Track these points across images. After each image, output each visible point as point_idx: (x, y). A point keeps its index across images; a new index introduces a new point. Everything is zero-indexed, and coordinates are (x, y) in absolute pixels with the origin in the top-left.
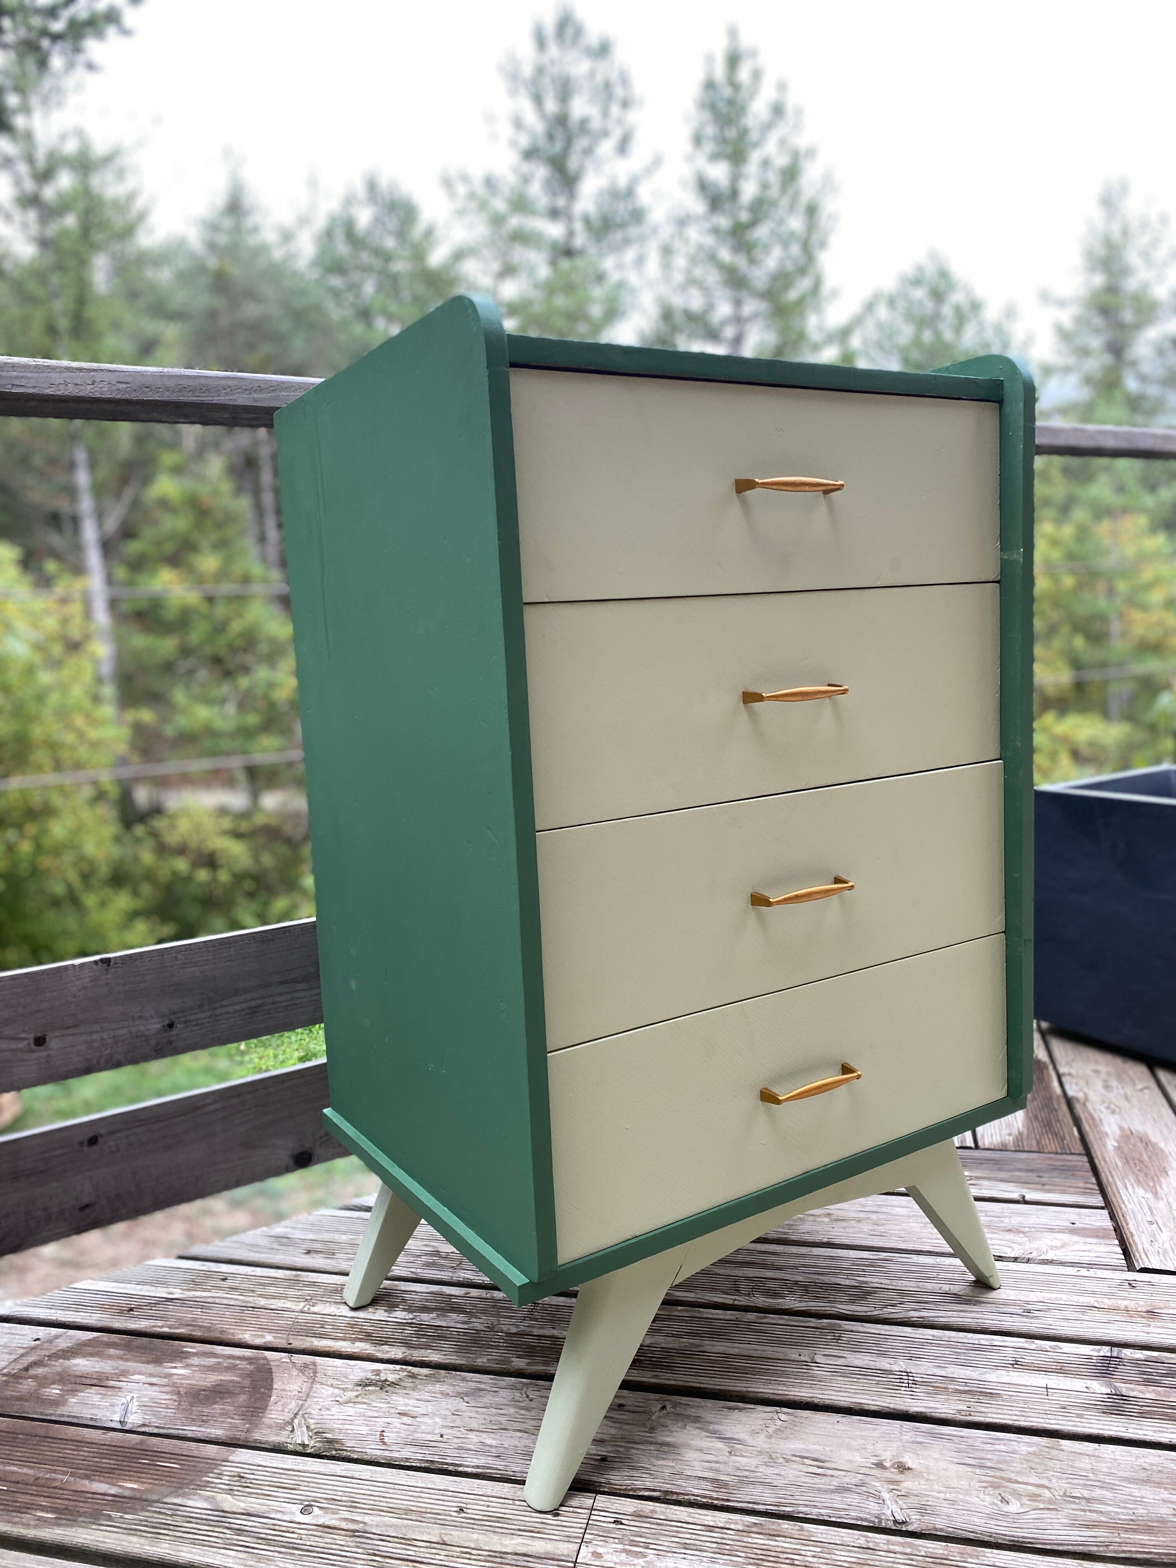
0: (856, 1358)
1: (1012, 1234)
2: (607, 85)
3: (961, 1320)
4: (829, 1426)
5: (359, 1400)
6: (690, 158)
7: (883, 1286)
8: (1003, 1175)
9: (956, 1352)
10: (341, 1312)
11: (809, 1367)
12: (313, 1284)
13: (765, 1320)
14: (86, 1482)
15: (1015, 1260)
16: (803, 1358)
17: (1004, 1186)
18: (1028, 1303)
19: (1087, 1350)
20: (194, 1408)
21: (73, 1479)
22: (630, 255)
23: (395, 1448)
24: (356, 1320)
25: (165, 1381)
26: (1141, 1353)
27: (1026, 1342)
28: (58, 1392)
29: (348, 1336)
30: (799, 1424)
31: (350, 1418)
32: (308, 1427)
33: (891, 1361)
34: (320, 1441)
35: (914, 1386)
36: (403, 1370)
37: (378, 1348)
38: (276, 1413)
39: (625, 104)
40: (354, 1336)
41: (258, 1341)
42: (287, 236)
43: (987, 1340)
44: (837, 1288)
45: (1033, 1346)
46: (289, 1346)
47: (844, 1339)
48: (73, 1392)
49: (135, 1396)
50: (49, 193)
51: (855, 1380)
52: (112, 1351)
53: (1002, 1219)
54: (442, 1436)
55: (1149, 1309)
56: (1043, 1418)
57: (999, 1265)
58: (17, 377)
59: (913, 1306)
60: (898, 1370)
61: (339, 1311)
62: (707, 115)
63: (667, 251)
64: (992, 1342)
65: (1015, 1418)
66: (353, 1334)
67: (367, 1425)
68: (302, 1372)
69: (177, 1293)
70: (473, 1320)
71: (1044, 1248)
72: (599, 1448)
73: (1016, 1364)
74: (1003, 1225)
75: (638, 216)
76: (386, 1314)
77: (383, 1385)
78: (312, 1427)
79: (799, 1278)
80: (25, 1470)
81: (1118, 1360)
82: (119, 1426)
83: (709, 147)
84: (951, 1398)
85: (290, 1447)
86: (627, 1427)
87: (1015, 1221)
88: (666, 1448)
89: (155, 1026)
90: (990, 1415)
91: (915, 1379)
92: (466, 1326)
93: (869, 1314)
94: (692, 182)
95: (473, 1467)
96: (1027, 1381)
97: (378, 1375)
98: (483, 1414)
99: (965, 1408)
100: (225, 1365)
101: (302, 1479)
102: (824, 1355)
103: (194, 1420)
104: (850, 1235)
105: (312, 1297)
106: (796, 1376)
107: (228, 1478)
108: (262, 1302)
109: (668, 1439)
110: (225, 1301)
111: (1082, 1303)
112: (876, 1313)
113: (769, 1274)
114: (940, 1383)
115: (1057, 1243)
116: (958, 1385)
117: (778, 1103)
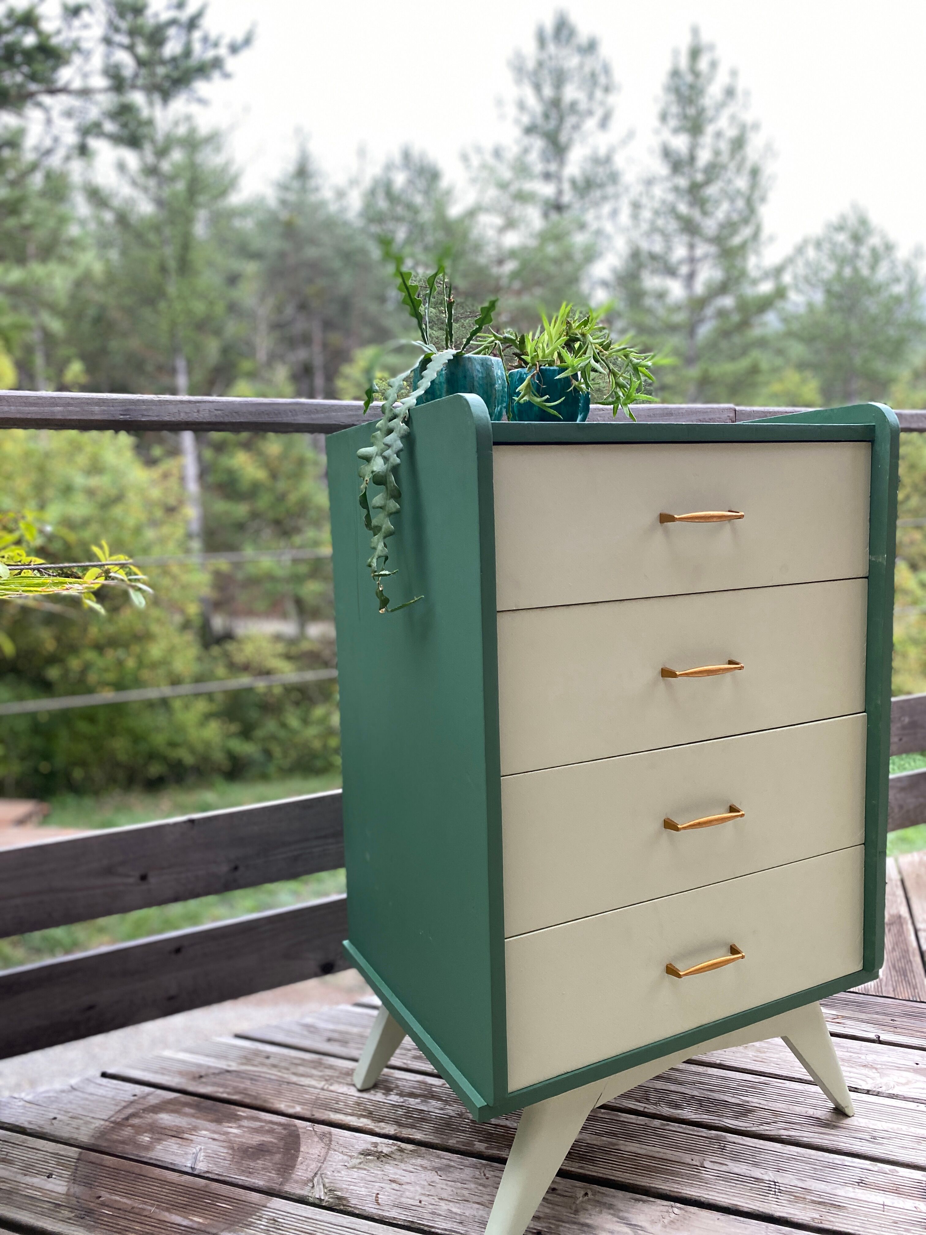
0: (735, 1166)
1: (867, 1069)
2: (593, 75)
3: (820, 1141)
4: (712, 1222)
5: (362, 1166)
6: (657, 132)
7: (761, 1106)
8: (863, 1016)
9: (815, 1168)
10: (350, 1092)
11: (698, 1171)
12: (331, 1067)
13: (667, 1127)
14: (167, 1214)
15: (868, 1092)
16: (694, 1163)
17: (864, 1026)
18: (875, 1130)
19: (917, 1175)
20: (244, 1162)
21: (157, 1210)
22: (606, 209)
23: (386, 1208)
24: (362, 1099)
25: (223, 1137)
27: (871, 1164)
28: (148, 1139)
29: (355, 1112)
30: (687, 1218)
31: (353, 1180)
32: (324, 1185)
33: (763, 1171)
34: (332, 1198)
35: (779, 1194)
36: (393, 1145)
37: (376, 1124)
38: (301, 1172)
39: (607, 89)
40: (359, 1113)
41: (291, 1111)
42: (341, 194)
43: (839, 1160)
44: (726, 1104)
45: (876, 1169)
46: (313, 1117)
47: (728, 1149)
48: (159, 1140)
49: (203, 1147)
50: (165, 165)
51: (734, 1185)
52: (187, 1110)
53: (860, 1056)
54: (420, 1202)
56: (878, 1230)
57: (853, 1095)
58: (145, 410)
59: (783, 1125)
60: (768, 1179)
61: (350, 1091)
62: (672, 97)
63: (636, 206)
64: (844, 1162)
65: (856, 1228)
66: (359, 1111)
67: (367, 1188)
68: (321, 1139)
69: (234, 1066)
70: (448, 1107)
71: (892, 1084)
72: (536, 1223)
73: (861, 1183)
74: (860, 1060)
75: (614, 177)
76: (384, 1097)
77: (380, 1156)
78: (327, 1185)
79: (695, 1093)
80: (125, 1200)
82: (190, 1171)
83: (673, 123)
84: (807, 1206)
85: (311, 1200)
86: (557, 1208)
87: (870, 1058)
88: (586, 1229)
89: (224, 868)
90: (837, 1224)
91: (781, 1188)
92: (441, 1112)
93: (748, 1129)
94: (658, 150)
95: (442, 1229)
96: (869, 1198)
97: (376, 1147)
98: (451, 1186)
99: (818, 1216)
100: (267, 1128)
101: (318, 1226)
102: (711, 1162)
103: (243, 1171)
104: (738, 1059)
105: (331, 1077)
106: (689, 1177)
107: (266, 1221)
108: (294, 1079)
109: (588, 1221)
110: (268, 1076)
111: (919, 1134)
112: (754, 1129)
113: (673, 1087)
114: (800, 1194)
115: (903, 1081)
116: (814, 1197)
117: (679, 976)
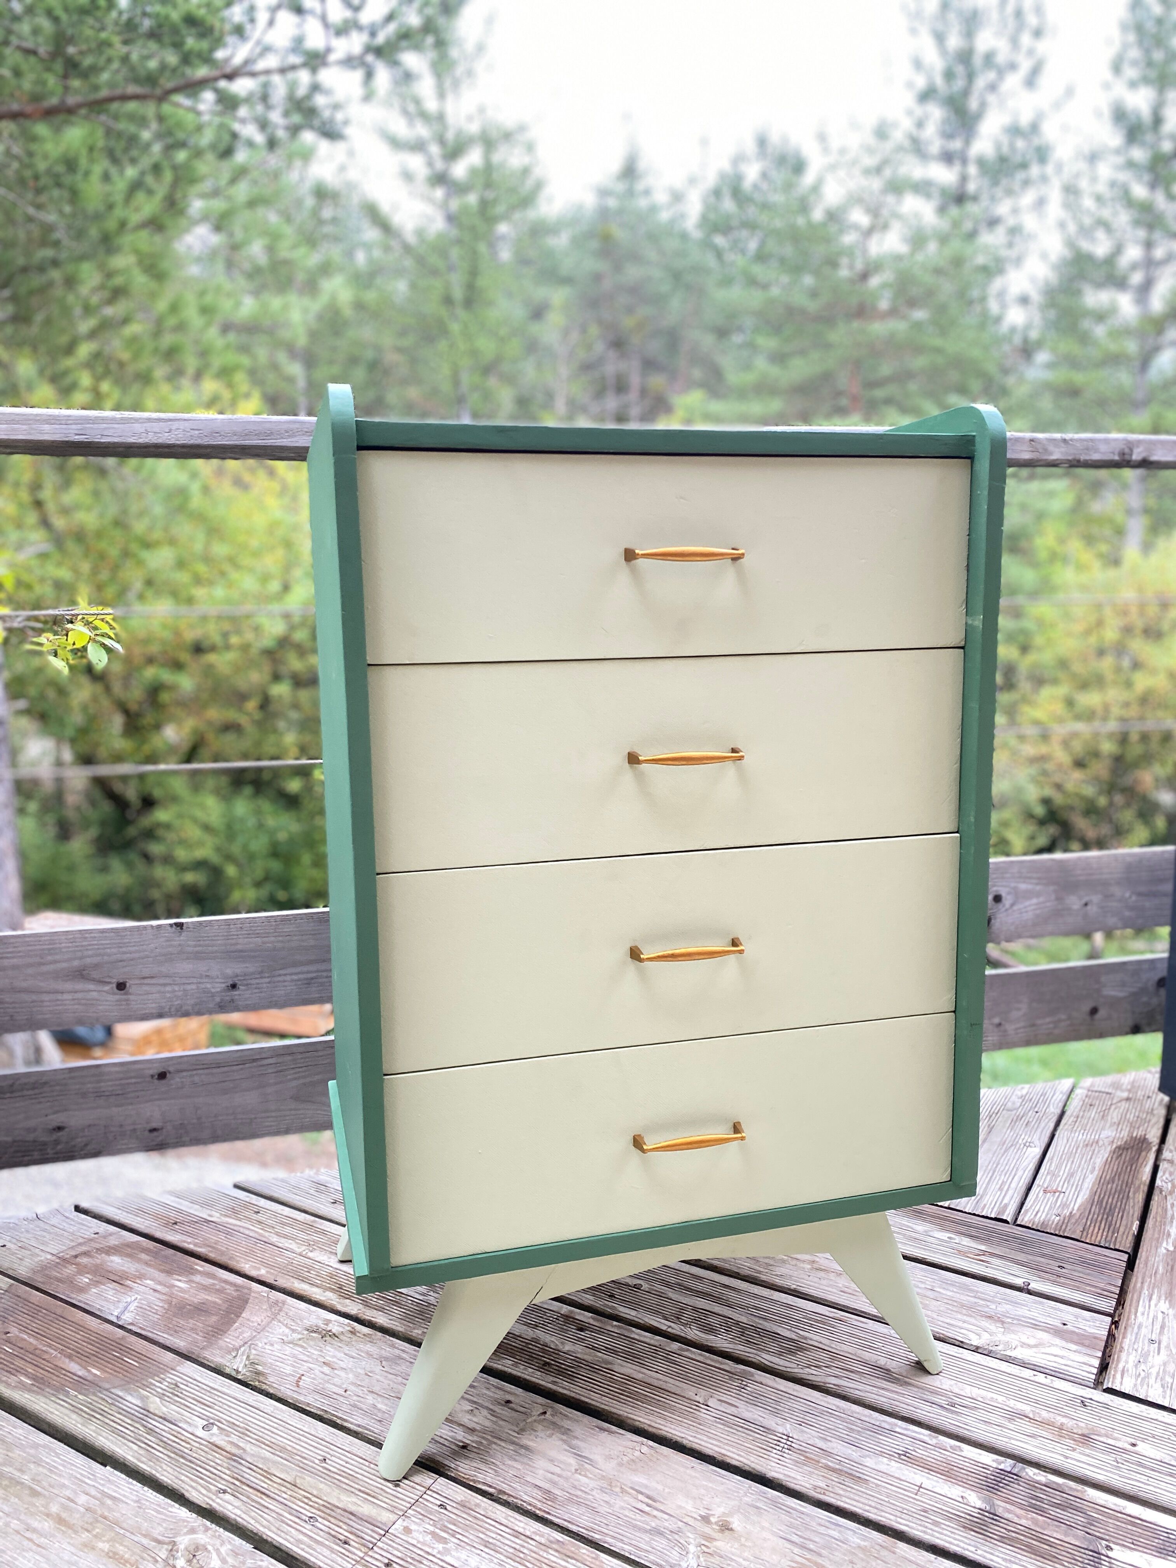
0: (747, 1410)
1: (990, 1321)
2: (1019, 14)
3: (876, 1397)
4: (682, 1469)
5: (301, 1342)
6: (1107, 86)
7: (820, 1346)
8: (1021, 1257)
9: (851, 1429)
10: (329, 1261)
11: (697, 1408)
13: (685, 1353)
14: (67, 1360)
15: (976, 1350)
16: (697, 1398)
17: (1016, 1269)
18: (958, 1396)
19: (988, 1458)
20: (174, 1319)
21: (59, 1355)
22: (1028, 198)
23: (304, 1392)
24: (337, 1271)
25: (165, 1290)
26: (1045, 1476)
27: (930, 1435)
28: (87, 1280)
29: (324, 1284)
30: (655, 1460)
31: (284, 1356)
32: (248, 1357)
33: (780, 1421)
34: (251, 1371)
35: (787, 1451)
36: (349, 1325)
37: (339, 1300)
38: (230, 1339)
39: (1038, 33)
40: (328, 1285)
41: (253, 1273)
42: (677, 197)
43: (889, 1423)
45: (933, 1442)
46: (275, 1283)
47: (750, 1389)
48: (97, 1283)
49: (139, 1297)
50: (460, 170)
51: (734, 1431)
52: (144, 1256)
53: (989, 1303)
54: (346, 1391)
55: (1085, 1432)
56: (896, 1516)
59: (837, 1372)
60: (781, 1431)
62: (1132, 37)
63: (1071, 191)
64: (895, 1427)
65: (867, 1508)
66: (328, 1283)
67: (294, 1366)
68: (271, 1307)
69: (216, 1217)
70: (431, 1293)
71: (1014, 1344)
72: (466, 1435)
73: (904, 1456)
74: (986, 1309)
75: (1042, 154)
77: (327, 1335)
78: (251, 1357)
79: (744, 1319)
80: (32, 1340)
81: (1015, 1477)
82: (115, 1320)
83: (1131, 73)
84: (816, 1472)
85: (228, 1371)
86: (501, 1423)
87: (1004, 1308)
88: (523, 1451)
89: (219, 985)
90: (844, 1499)
91: (793, 1445)
92: (421, 1298)
93: (789, 1370)
94: (1106, 111)
95: (356, 1425)
96: (905, 1475)
97: (327, 1325)
98: (390, 1380)
99: (823, 1485)
100: (218, 1287)
101: (220, 1399)
102: (719, 1400)
103: (169, 1328)
104: (821, 1287)
105: (317, 1242)
106: (681, 1413)
107: (166, 1384)
108: (274, 1239)
109: (530, 1444)
110: (247, 1232)
111: (1016, 1409)
112: (796, 1370)
113: (717, 1308)
114: (815, 1455)
115: (1032, 1342)
116: (832, 1462)
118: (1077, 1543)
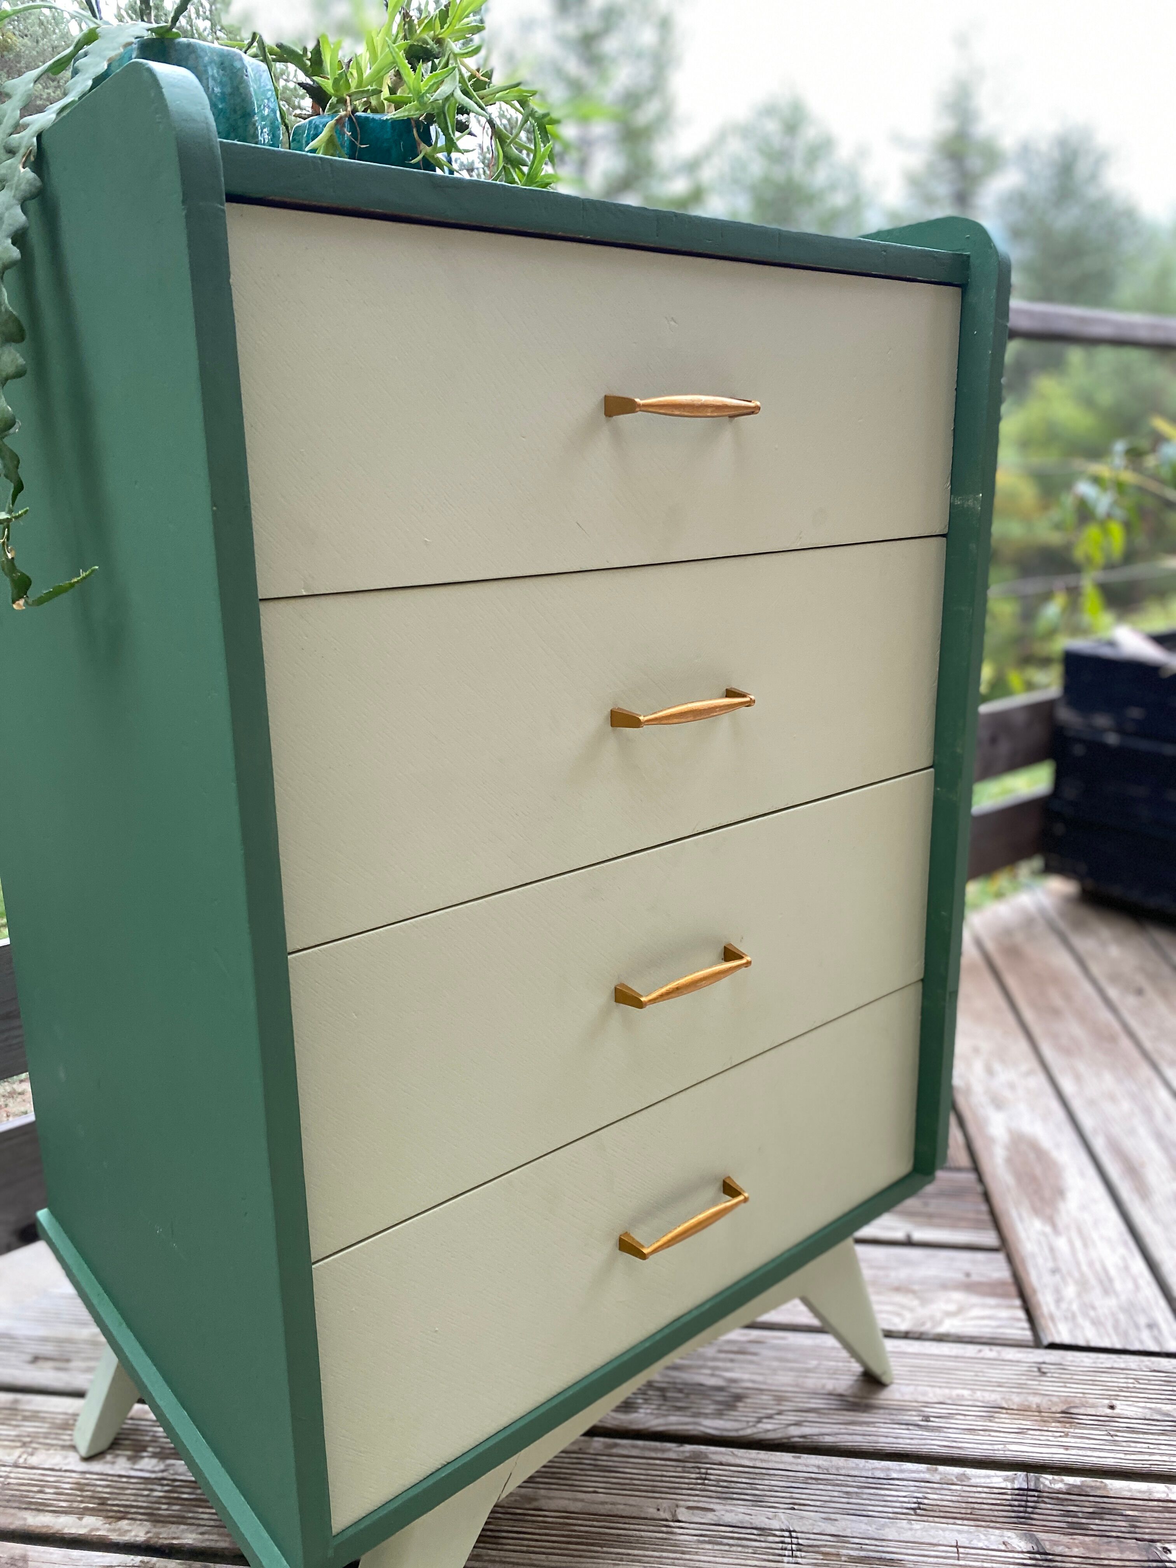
0: (727, 1511)
1: (901, 1294)
3: (849, 1438)
7: (755, 1386)
9: (847, 1493)
10: (68, 1464)
11: (669, 1529)
12: (35, 1416)
13: (614, 1451)
15: (906, 1335)
16: (663, 1515)
18: (927, 1404)
19: (997, 1478)
24: (88, 1476)
26: (1062, 1481)
27: (928, 1469)
29: (75, 1505)
33: (769, 1512)
35: (798, 1553)
37: (113, 1526)
40: (83, 1505)
43: (881, 1469)
44: (701, 1390)
45: (937, 1478)
47: (712, 1477)
51: (727, 1548)
55: (1063, 1407)
57: (888, 1345)
59: (793, 1417)
60: (778, 1527)
61: (67, 1461)
64: (888, 1473)
66: (82, 1502)
71: (938, 1315)
73: (920, 1510)
74: (889, 1280)
76: (128, 1465)
81: (1036, 1494)
87: (902, 1274)
91: (800, 1541)
93: (741, 1432)
96: (933, 1537)
102: (689, 1508)
105: (34, 1436)
106: (655, 1545)
111: (988, 1402)
112: (749, 1431)
114: (831, 1547)
115: (952, 1307)
116: (852, 1549)
117: (643, 1256)
118: (1136, 1558)
